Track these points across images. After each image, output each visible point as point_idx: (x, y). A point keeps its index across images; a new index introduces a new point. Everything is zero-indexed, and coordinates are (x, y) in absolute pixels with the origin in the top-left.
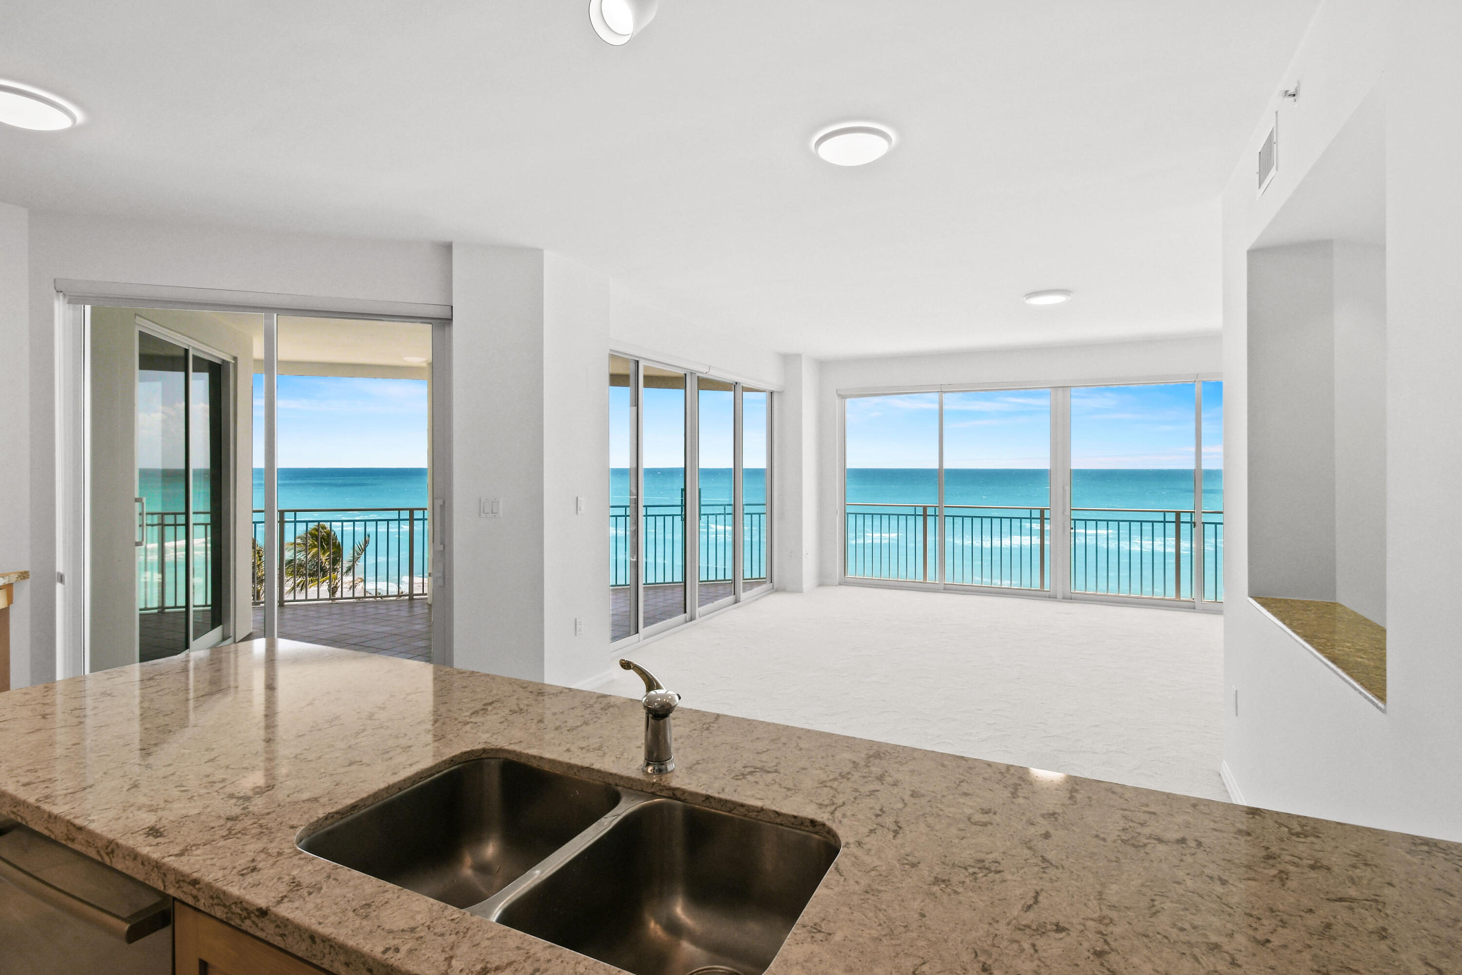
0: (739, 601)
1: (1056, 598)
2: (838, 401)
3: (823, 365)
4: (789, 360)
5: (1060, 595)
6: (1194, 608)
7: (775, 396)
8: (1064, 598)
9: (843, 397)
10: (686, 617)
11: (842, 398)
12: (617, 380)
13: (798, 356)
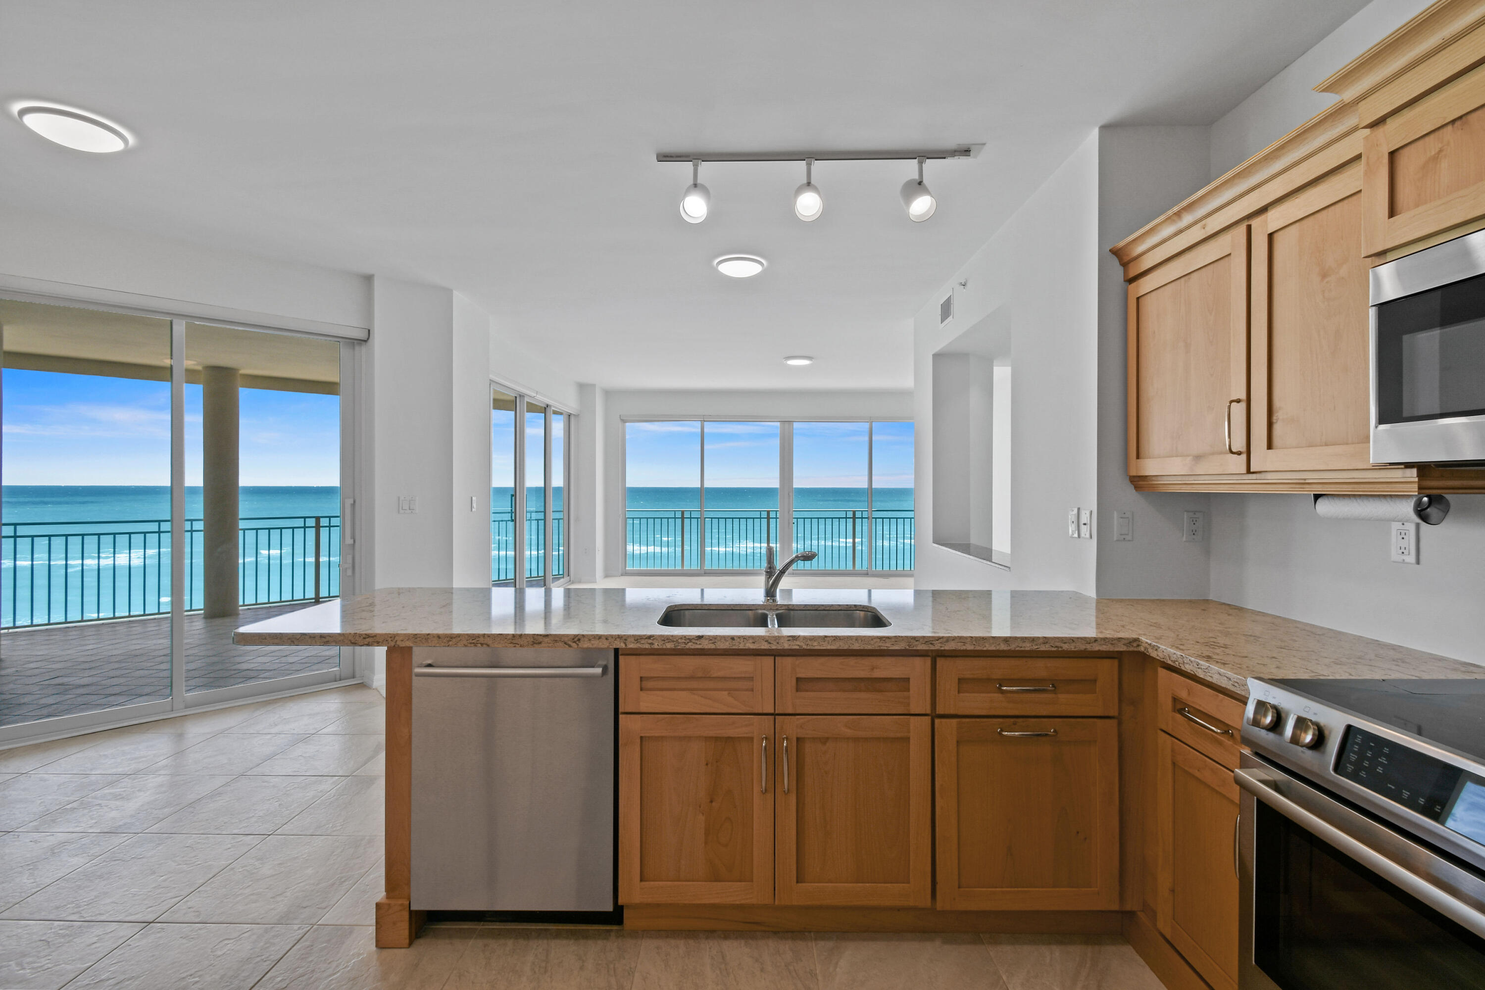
2: (620, 424)
3: (609, 394)
4: (584, 389)
6: (867, 574)
7: (572, 418)
9: (624, 421)
12: (500, 404)
13: (594, 386)
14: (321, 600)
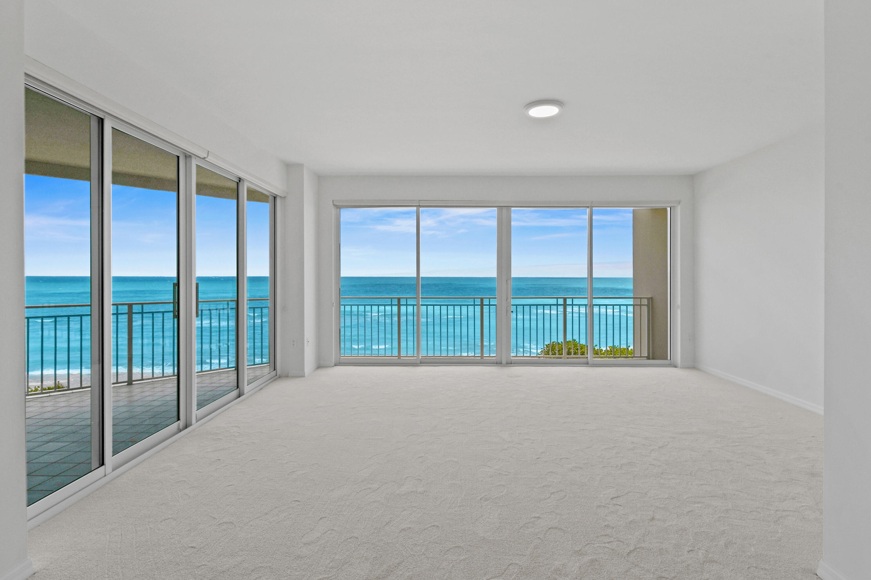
0: (243, 394)
1: (501, 363)
2: (333, 211)
4: (292, 168)
5: (504, 362)
6: (588, 364)
7: (278, 201)
8: (507, 364)
10: (179, 425)
11: (337, 208)
13: (300, 166)
14: (134, 383)
